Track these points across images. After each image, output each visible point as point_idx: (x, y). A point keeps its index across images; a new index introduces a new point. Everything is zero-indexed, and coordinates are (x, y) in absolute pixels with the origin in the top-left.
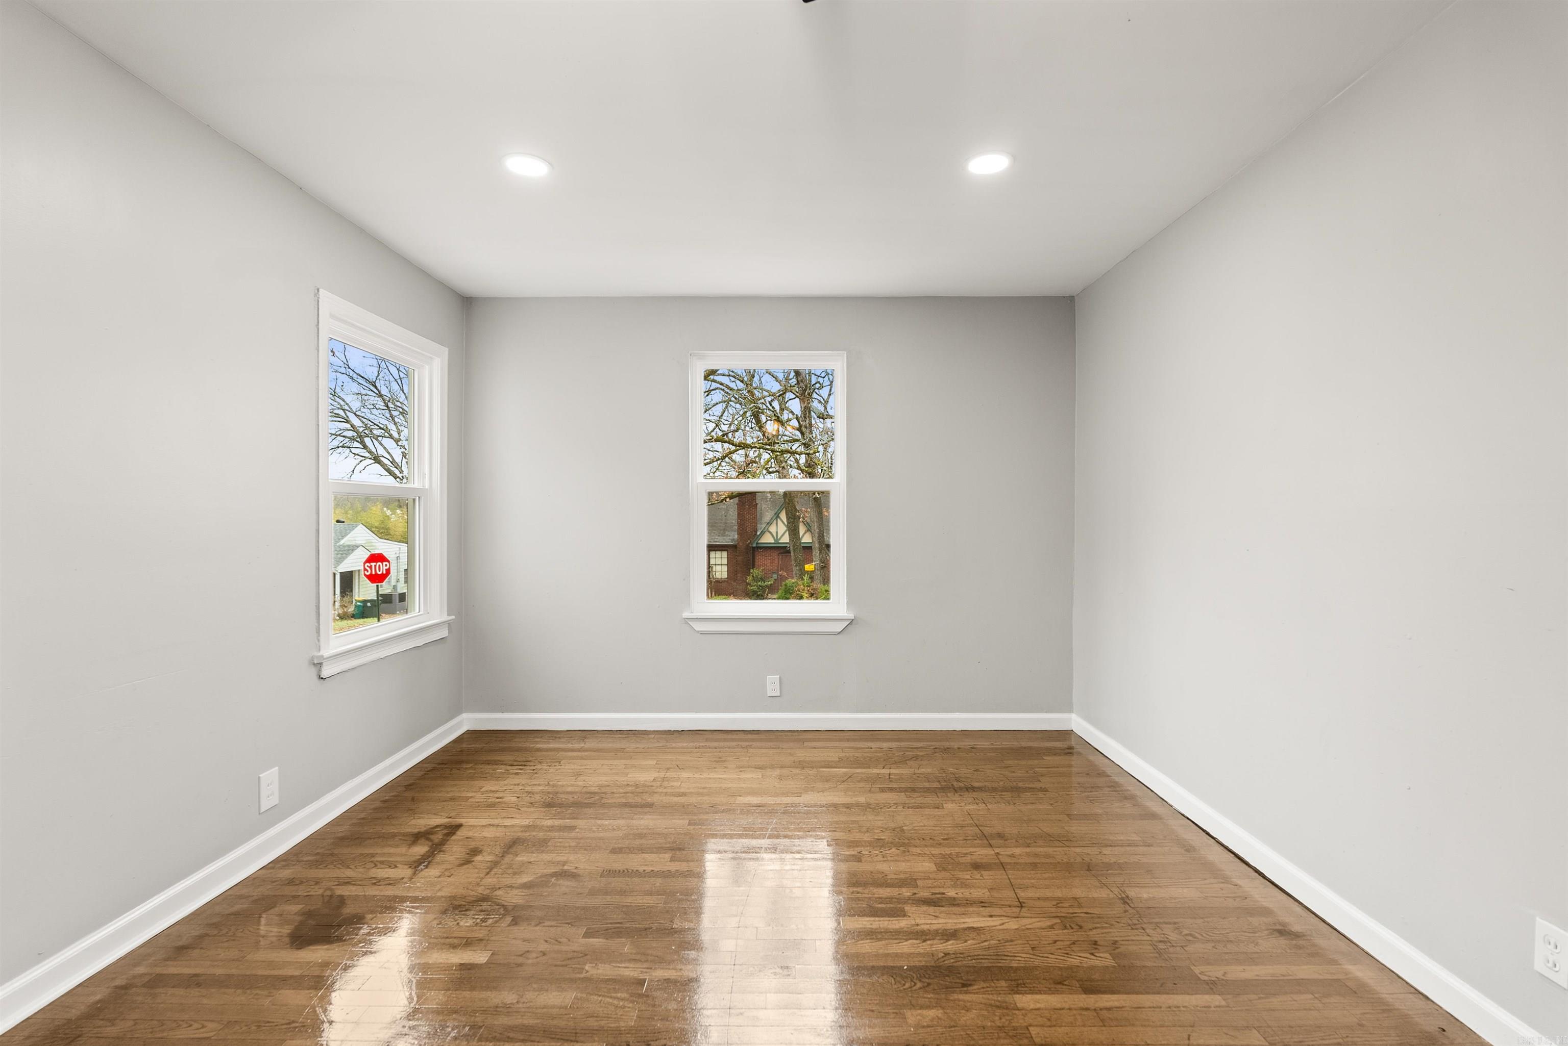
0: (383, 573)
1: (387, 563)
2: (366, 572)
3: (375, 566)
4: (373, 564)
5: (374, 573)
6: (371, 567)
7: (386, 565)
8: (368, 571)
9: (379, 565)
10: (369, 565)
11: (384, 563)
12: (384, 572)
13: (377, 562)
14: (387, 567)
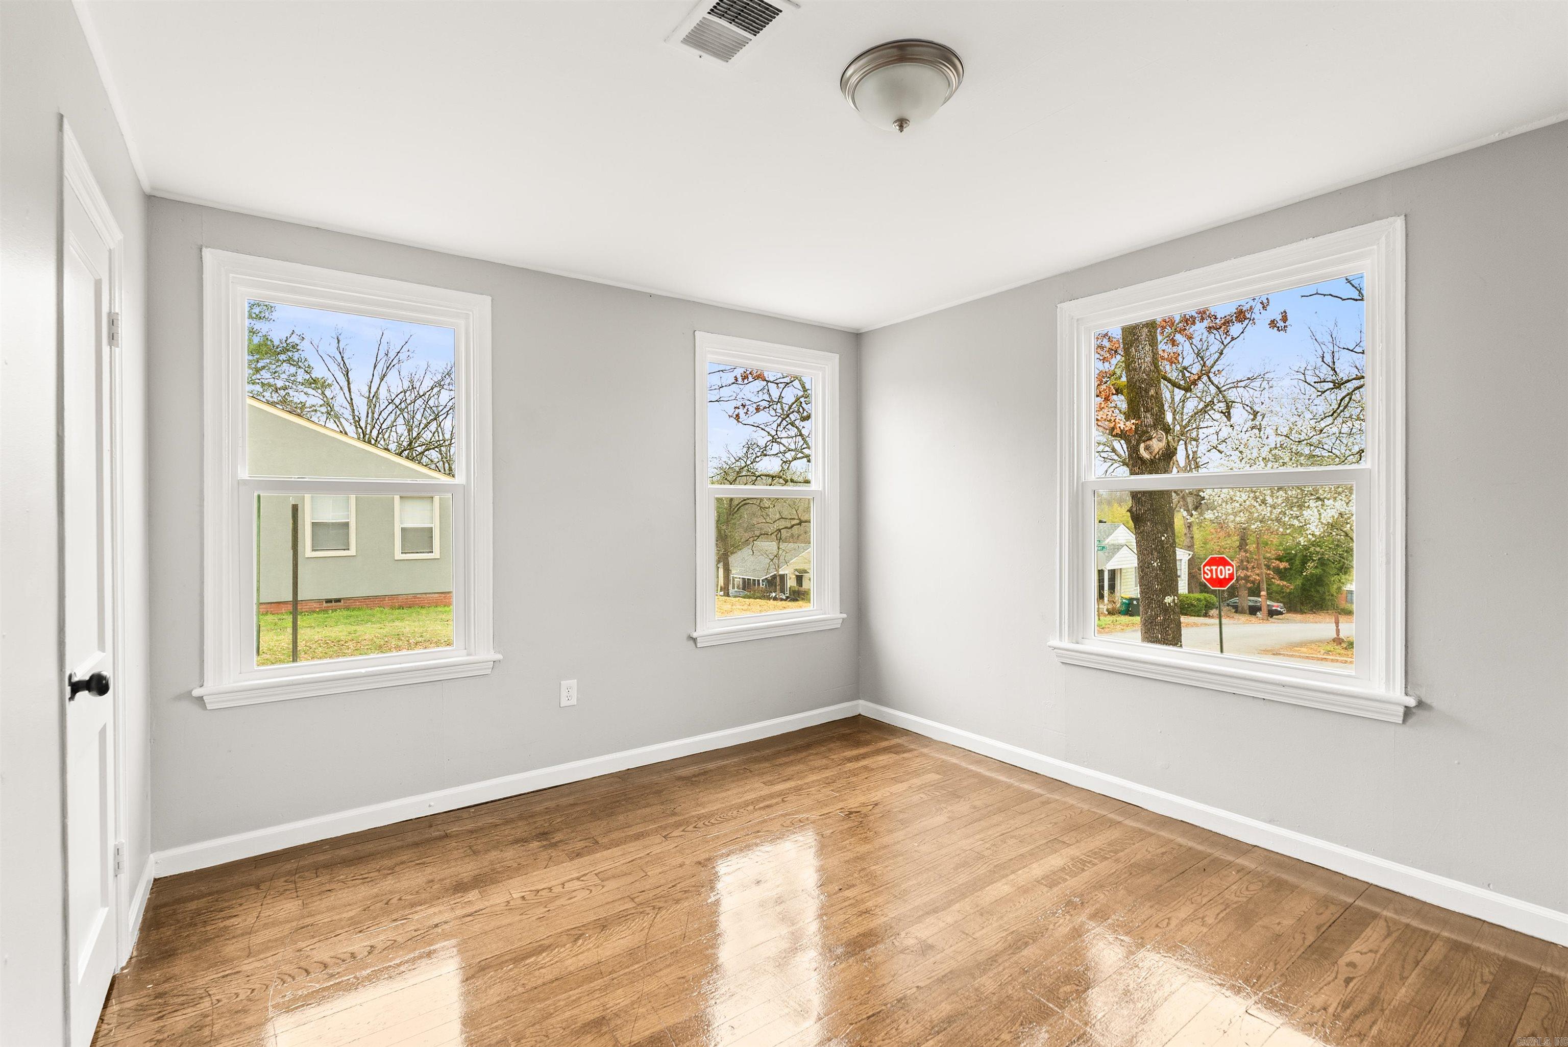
0: (1225, 578)
1: (1230, 567)
2: (1205, 575)
3: (1216, 570)
4: (1214, 568)
5: (1214, 576)
6: (1211, 571)
7: (1229, 570)
8: (1207, 575)
9: (1221, 570)
10: (1209, 568)
11: (1227, 567)
12: (1227, 577)
13: (1218, 566)
14: (1231, 572)
